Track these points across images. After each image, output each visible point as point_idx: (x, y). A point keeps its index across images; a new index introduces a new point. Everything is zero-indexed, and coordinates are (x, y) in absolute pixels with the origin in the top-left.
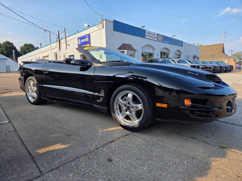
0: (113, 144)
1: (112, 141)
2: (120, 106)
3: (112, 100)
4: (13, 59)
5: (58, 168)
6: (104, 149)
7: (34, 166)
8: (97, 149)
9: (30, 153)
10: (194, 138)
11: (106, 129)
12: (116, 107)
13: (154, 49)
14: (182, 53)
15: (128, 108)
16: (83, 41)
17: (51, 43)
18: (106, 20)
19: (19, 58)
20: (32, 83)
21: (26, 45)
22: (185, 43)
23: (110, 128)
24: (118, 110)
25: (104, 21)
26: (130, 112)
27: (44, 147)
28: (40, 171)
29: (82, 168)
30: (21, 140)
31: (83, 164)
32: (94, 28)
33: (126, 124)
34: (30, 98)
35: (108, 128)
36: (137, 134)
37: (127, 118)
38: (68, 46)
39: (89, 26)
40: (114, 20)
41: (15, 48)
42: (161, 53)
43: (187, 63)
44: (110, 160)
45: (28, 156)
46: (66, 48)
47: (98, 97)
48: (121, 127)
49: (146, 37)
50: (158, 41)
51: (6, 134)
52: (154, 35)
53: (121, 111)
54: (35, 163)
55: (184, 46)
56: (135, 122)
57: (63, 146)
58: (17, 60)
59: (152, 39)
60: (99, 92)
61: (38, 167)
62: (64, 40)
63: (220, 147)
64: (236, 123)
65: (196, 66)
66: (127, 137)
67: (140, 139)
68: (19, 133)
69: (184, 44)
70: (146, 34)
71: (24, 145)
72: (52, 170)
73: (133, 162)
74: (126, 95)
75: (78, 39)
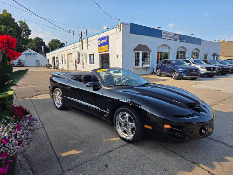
0: (112, 153)
1: (111, 151)
2: (120, 122)
3: (114, 117)
4: (42, 54)
5: (73, 168)
6: (104, 157)
7: (59, 166)
8: (100, 156)
9: (56, 155)
10: (175, 152)
11: (109, 138)
12: (117, 122)
13: (169, 48)
14: (200, 51)
15: (126, 125)
16: (102, 42)
17: (75, 42)
18: (123, 24)
19: (47, 54)
20: (58, 93)
21: (53, 41)
22: (204, 41)
23: (112, 138)
24: (119, 125)
25: (122, 25)
26: (127, 128)
27: (65, 151)
28: (63, 170)
29: (88, 170)
30: (51, 144)
31: (89, 167)
32: (113, 31)
33: (124, 136)
34: (57, 105)
35: (111, 138)
36: (131, 145)
37: (125, 132)
38: (89, 46)
39: (108, 28)
40: (131, 23)
41: (43, 44)
42: (177, 52)
43: (202, 64)
44: (107, 166)
45: (56, 158)
46: (88, 48)
47: (105, 113)
48: (120, 138)
49: (162, 37)
50: (174, 40)
51: (41, 138)
52: (171, 34)
53: (121, 126)
54: (60, 163)
55: (202, 44)
56: (130, 136)
57: (78, 152)
58: (46, 55)
59: (168, 38)
60: (106, 109)
61: (61, 166)
62: (86, 40)
63: (192, 162)
64: (219, 139)
65: (211, 67)
66: (123, 147)
67: (132, 150)
68: (50, 138)
69: (202, 42)
70: (163, 34)
71: (53, 148)
72: (70, 170)
73: (122, 169)
74: (125, 115)
75: (98, 40)
